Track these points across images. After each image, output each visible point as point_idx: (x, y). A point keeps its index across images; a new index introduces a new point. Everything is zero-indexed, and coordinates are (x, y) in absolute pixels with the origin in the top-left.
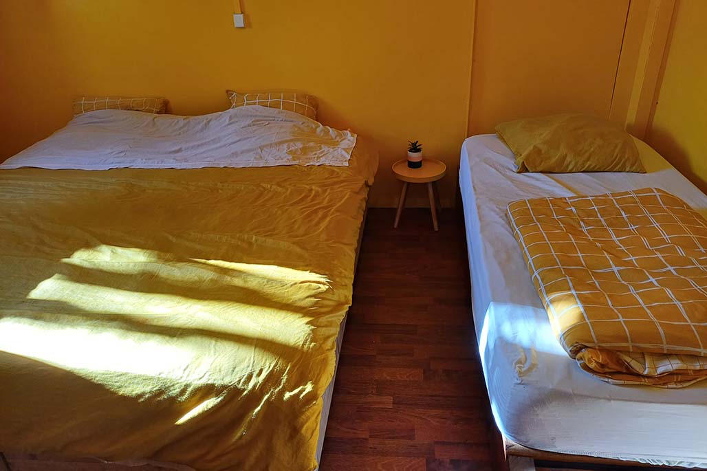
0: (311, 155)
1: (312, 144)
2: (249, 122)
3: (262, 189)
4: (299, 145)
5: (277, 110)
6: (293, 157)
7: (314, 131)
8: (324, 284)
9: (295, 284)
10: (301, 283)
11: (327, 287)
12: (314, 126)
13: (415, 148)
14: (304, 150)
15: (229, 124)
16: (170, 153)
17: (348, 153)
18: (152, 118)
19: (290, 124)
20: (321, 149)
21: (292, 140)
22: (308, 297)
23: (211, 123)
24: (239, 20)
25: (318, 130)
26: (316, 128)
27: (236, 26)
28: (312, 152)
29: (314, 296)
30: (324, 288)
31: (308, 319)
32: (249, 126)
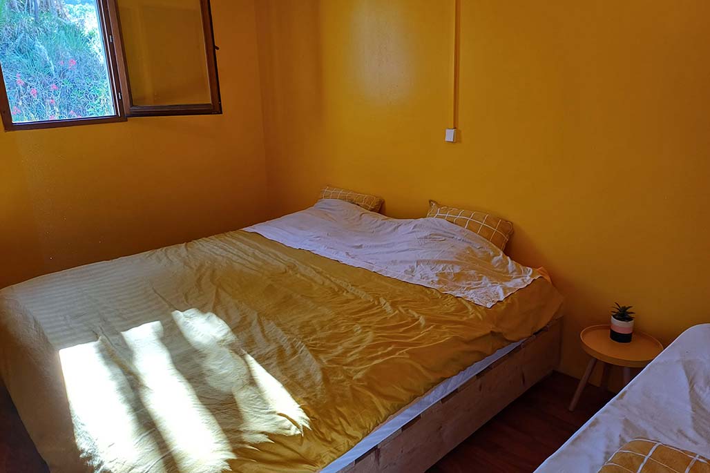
0: (464, 284)
1: (472, 272)
2: (426, 233)
3: (376, 303)
4: (457, 269)
5: (461, 228)
6: (439, 281)
7: (489, 258)
8: (298, 427)
9: (274, 413)
10: (280, 414)
11: (298, 432)
12: (492, 253)
13: (623, 315)
14: (458, 277)
15: (411, 233)
16: (353, 247)
17: (505, 293)
18: (360, 213)
19: (466, 245)
20: (479, 280)
21: (451, 262)
22: (262, 433)
23: (399, 229)
24: (450, 135)
25: (496, 259)
26: (494, 257)
27: (446, 140)
28: (467, 280)
29: (270, 435)
30: (294, 431)
31: (232, 456)
32: (426, 238)
